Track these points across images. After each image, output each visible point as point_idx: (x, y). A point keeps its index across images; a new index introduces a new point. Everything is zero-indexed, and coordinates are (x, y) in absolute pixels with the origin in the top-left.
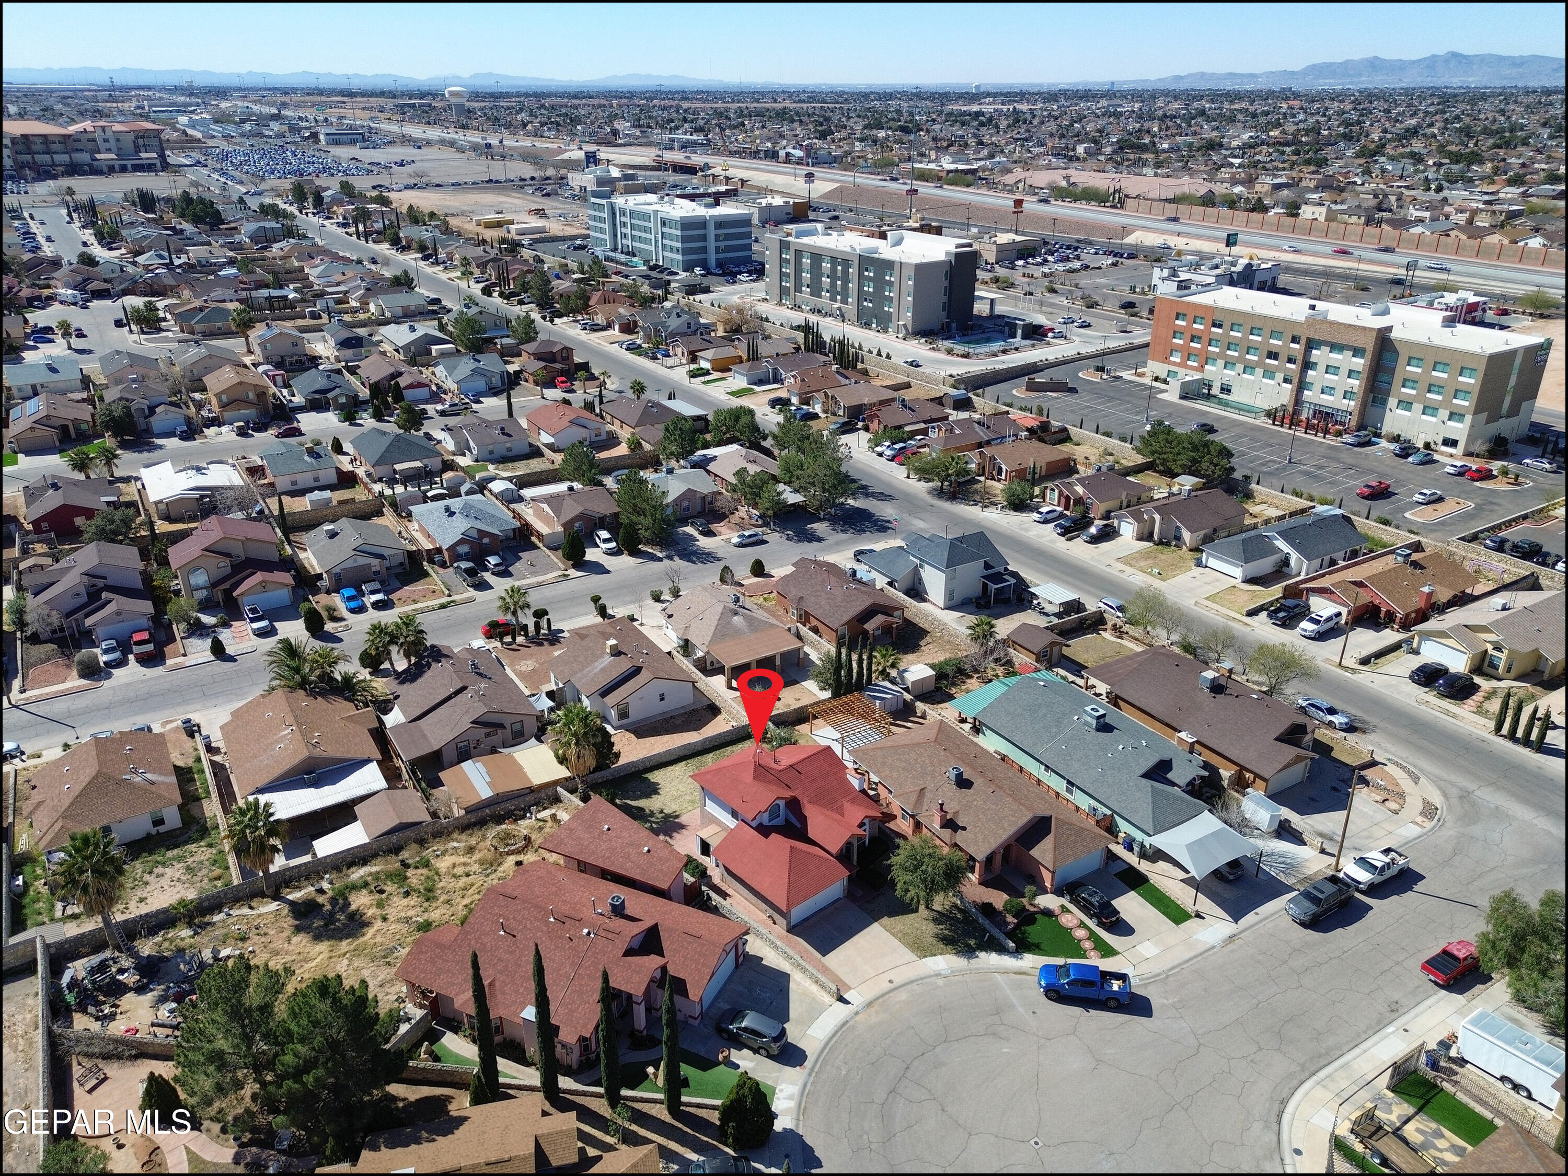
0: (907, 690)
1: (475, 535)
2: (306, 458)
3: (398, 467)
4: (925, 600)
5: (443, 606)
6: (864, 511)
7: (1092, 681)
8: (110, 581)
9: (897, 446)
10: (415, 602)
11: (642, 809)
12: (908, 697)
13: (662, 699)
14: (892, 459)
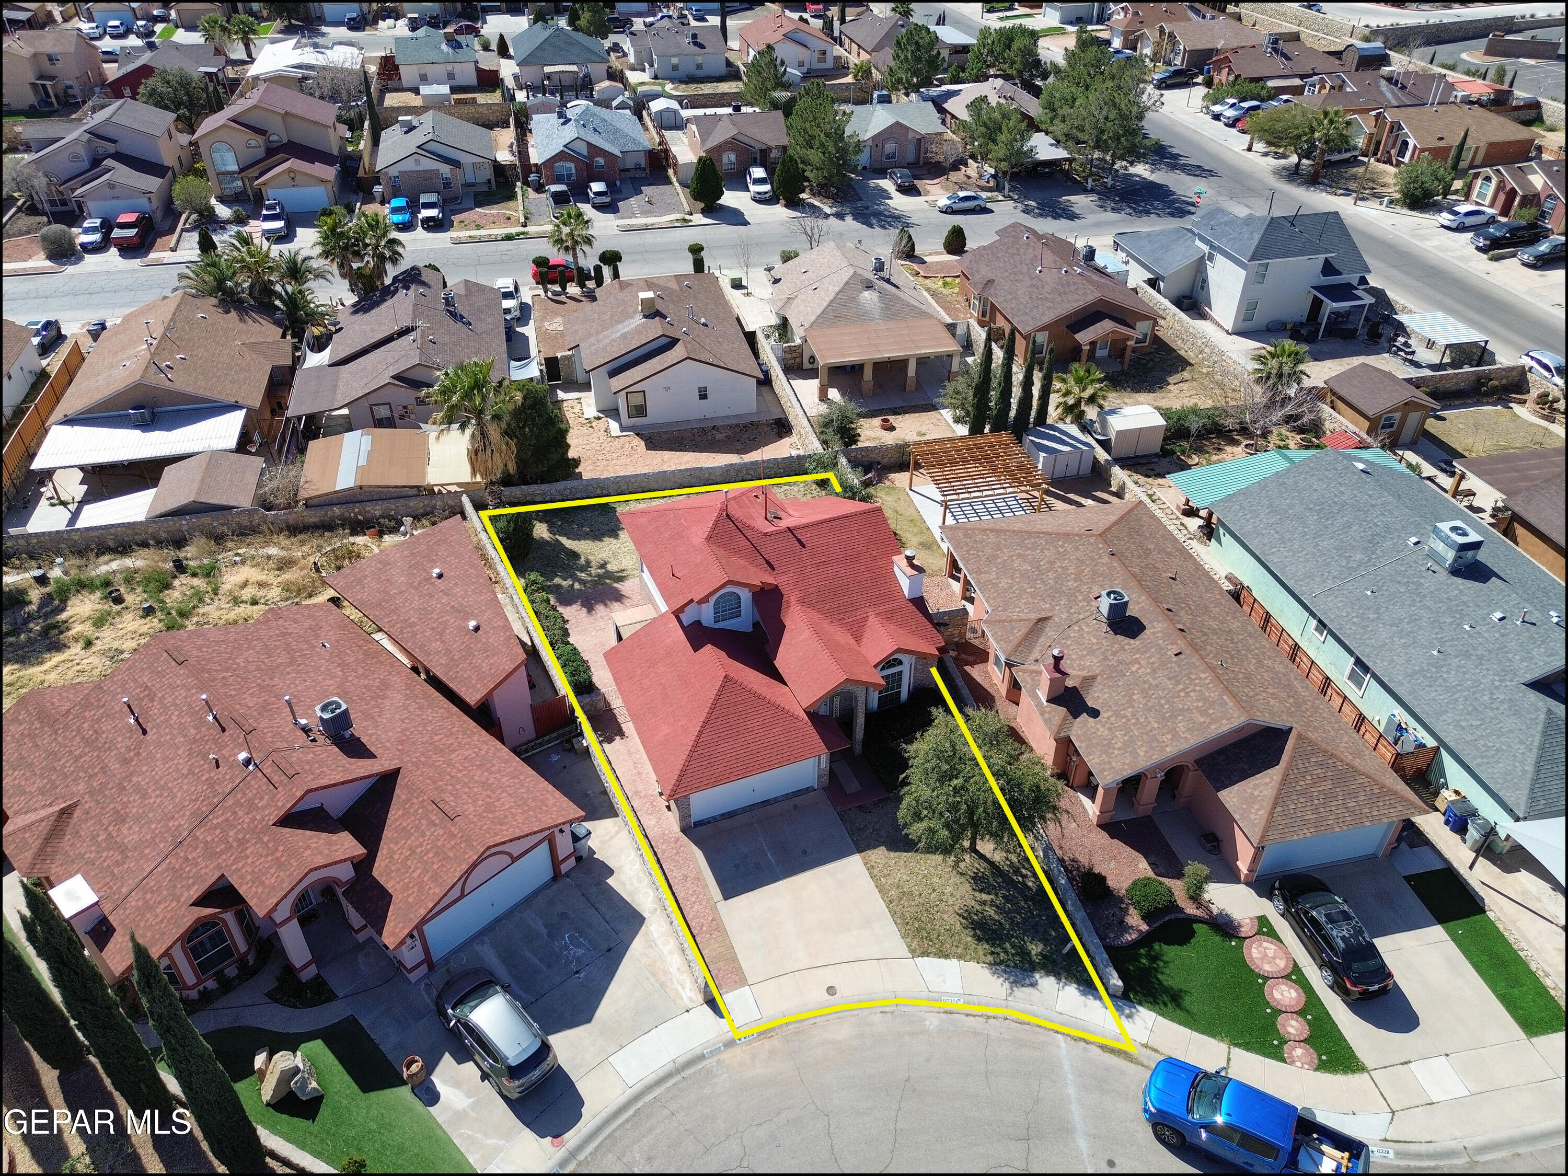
0: (1105, 444)
1: (584, 150)
2: (444, 47)
3: (547, 69)
4: (1203, 316)
5: (509, 238)
6: (1160, 186)
7: (1472, 482)
8: (125, 147)
9: (1246, 105)
10: (478, 227)
11: (575, 555)
12: (1102, 455)
13: (703, 396)
14: (1232, 124)
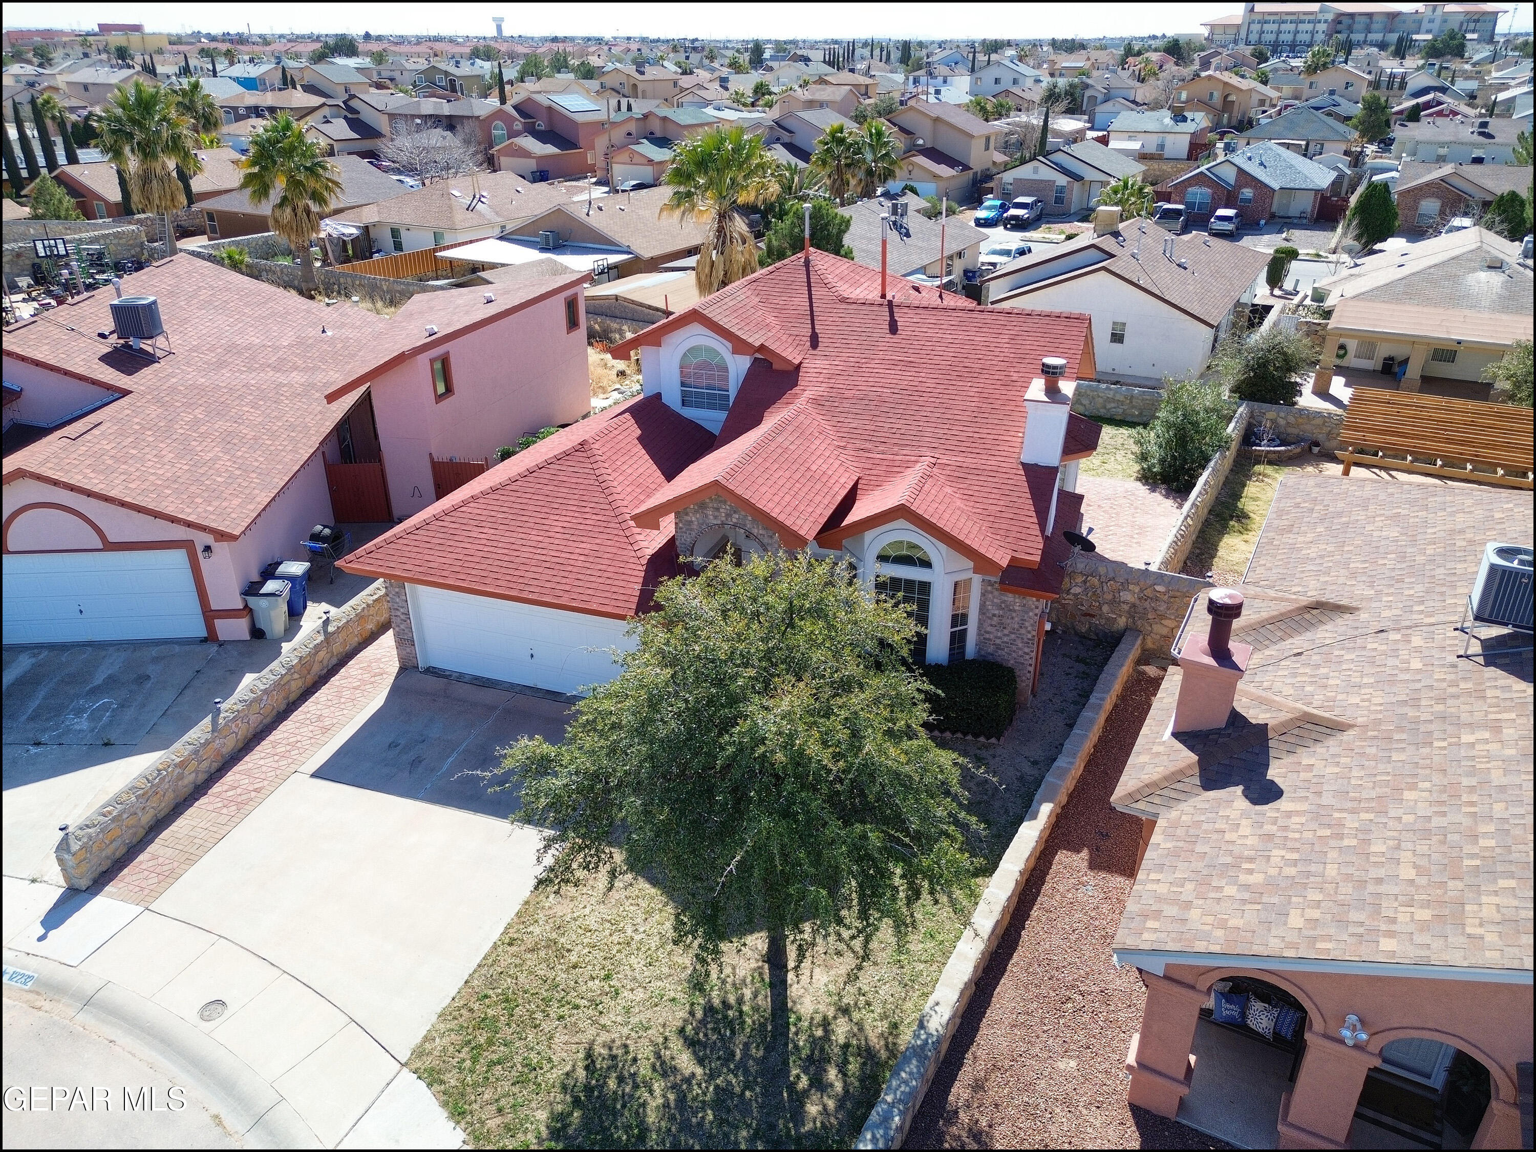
13: (1117, 337)
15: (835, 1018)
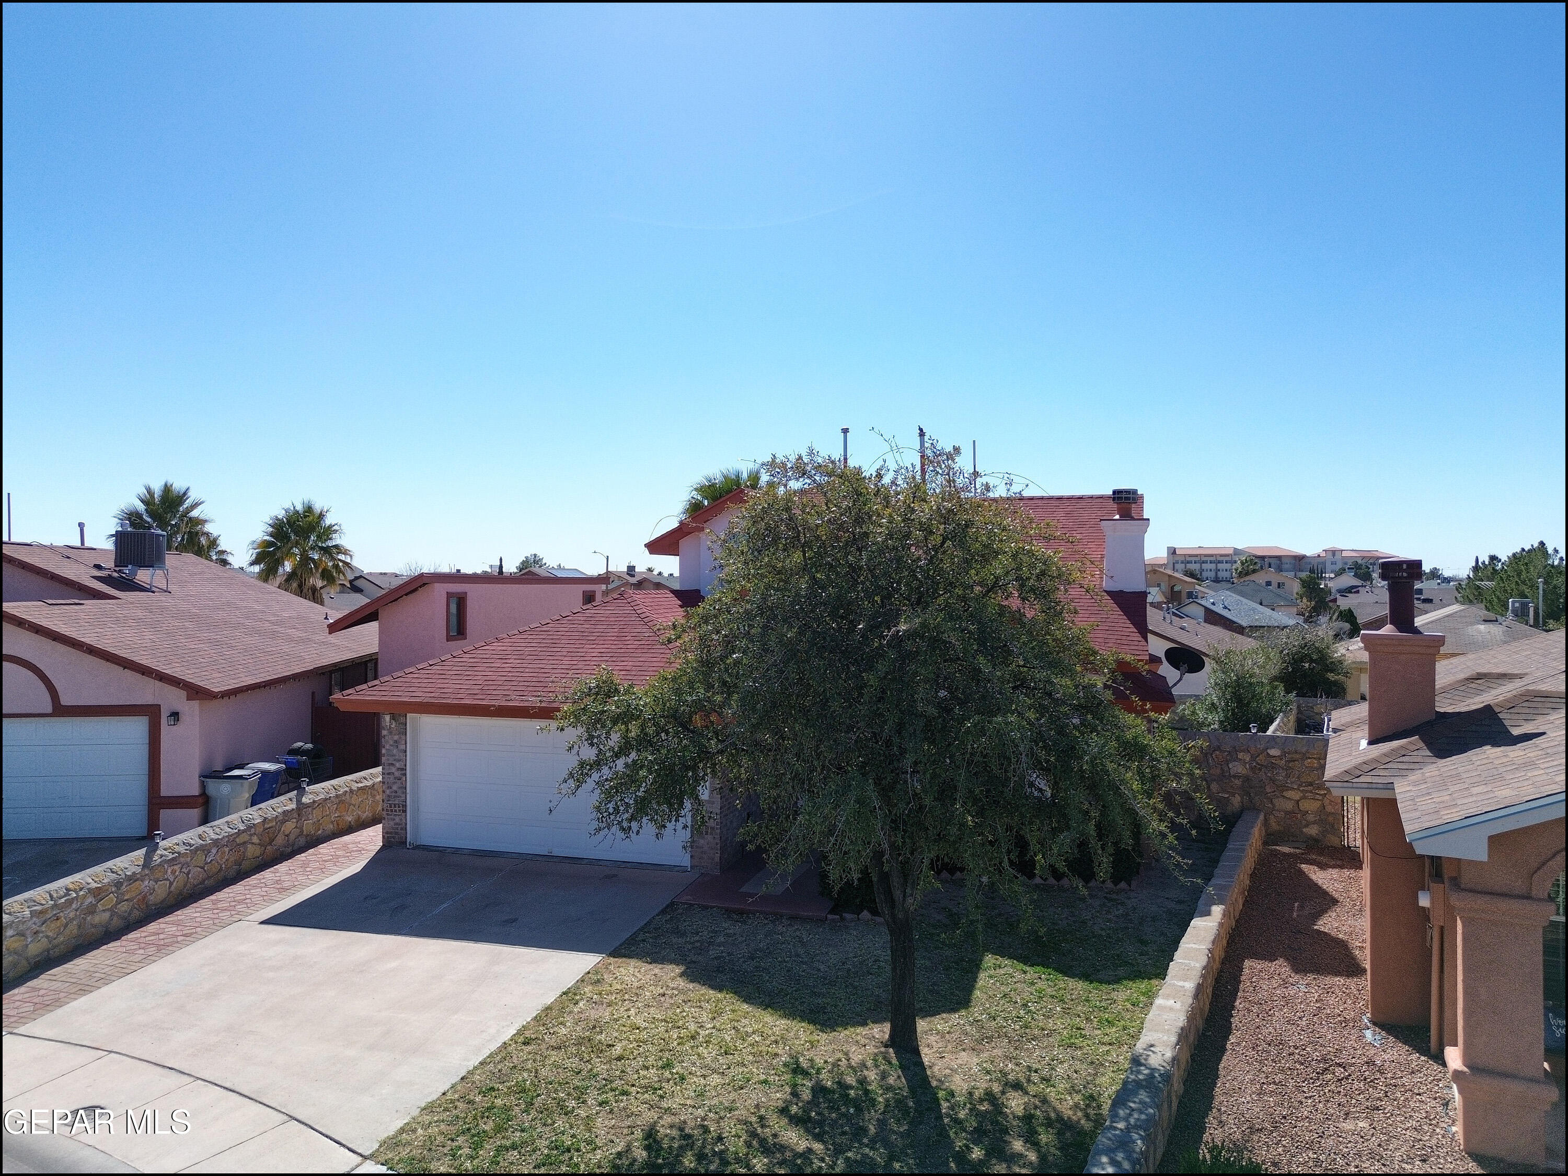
15: (1003, 1093)
